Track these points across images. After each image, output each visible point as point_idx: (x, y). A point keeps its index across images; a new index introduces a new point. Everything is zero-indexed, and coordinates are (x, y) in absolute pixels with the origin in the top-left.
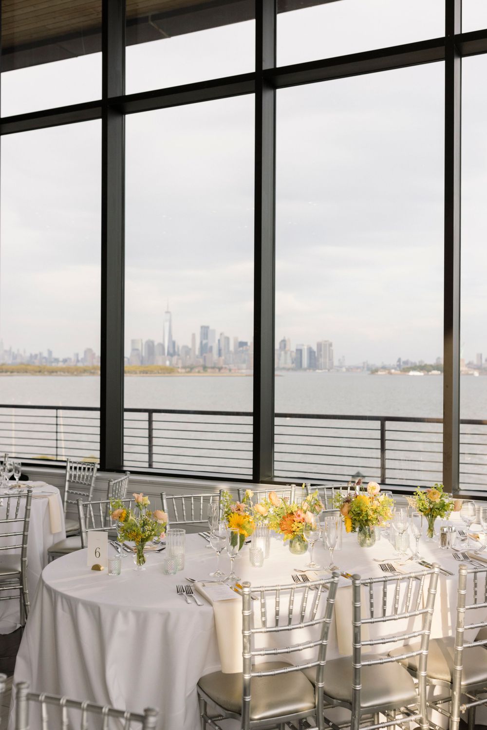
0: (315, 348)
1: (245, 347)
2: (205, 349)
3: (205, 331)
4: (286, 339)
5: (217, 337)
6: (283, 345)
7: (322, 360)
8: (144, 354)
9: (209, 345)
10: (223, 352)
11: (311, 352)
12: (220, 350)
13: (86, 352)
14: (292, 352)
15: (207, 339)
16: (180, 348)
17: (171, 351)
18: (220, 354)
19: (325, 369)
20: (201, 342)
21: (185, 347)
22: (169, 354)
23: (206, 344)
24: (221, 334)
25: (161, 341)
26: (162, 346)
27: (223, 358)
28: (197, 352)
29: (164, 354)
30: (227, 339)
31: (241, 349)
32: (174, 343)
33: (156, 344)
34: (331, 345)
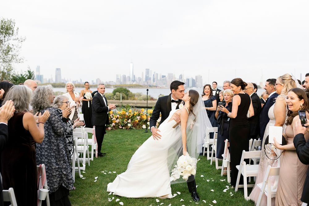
0: (194, 78)
1: (164, 78)
2: (147, 78)
3: (148, 71)
4: (182, 74)
5: (153, 74)
6: (181, 77)
7: (197, 83)
8: (121, 81)
9: (149, 77)
10: (155, 80)
11: (193, 80)
12: (154, 79)
13: (97, 80)
14: (184, 80)
15: (148, 74)
16: (137, 78)
17: (133, 80)
18: (154, 81)
19: (199, 87)
20: (146, 76)
21: (139, 78)
22: (132, 81)
23: (148, 77)
24: (154, 72)
25: (129, 75)
26: (129, 77)
27: (155, 82)
28: (144, 80)
29: (130, 81)
30: (157, 74)
31: (163, 78)
32: (134, 76)
33: (127, 76)
34: (201, 77)
